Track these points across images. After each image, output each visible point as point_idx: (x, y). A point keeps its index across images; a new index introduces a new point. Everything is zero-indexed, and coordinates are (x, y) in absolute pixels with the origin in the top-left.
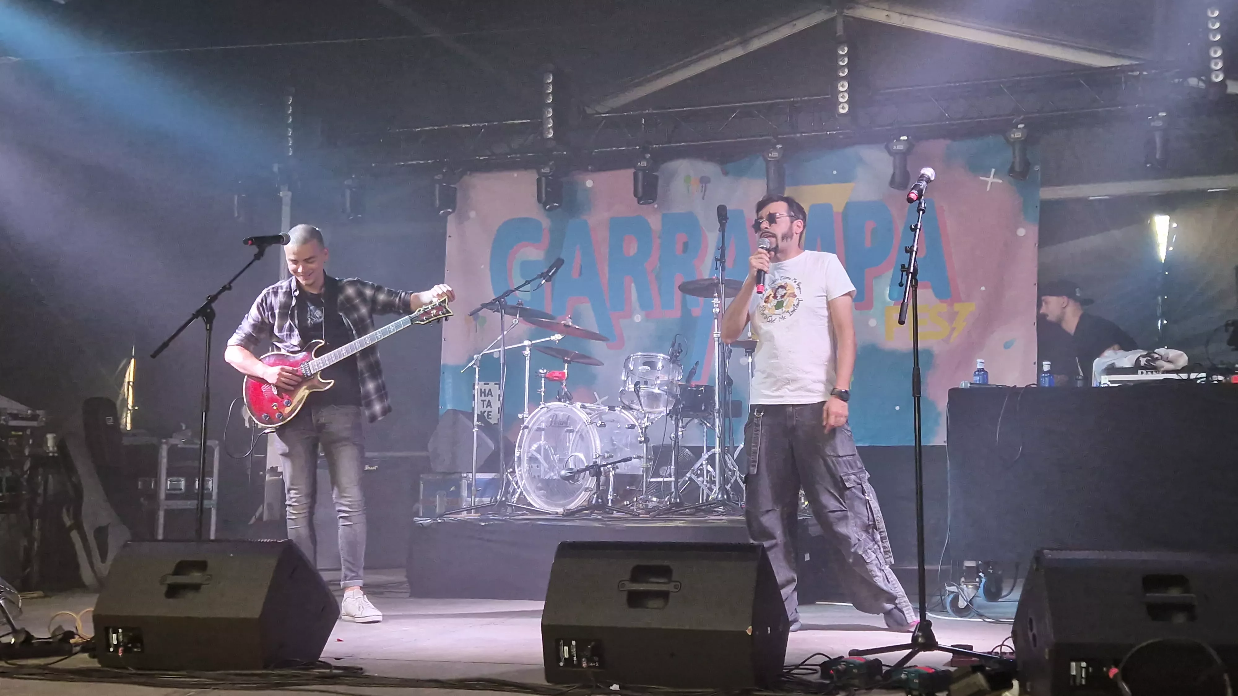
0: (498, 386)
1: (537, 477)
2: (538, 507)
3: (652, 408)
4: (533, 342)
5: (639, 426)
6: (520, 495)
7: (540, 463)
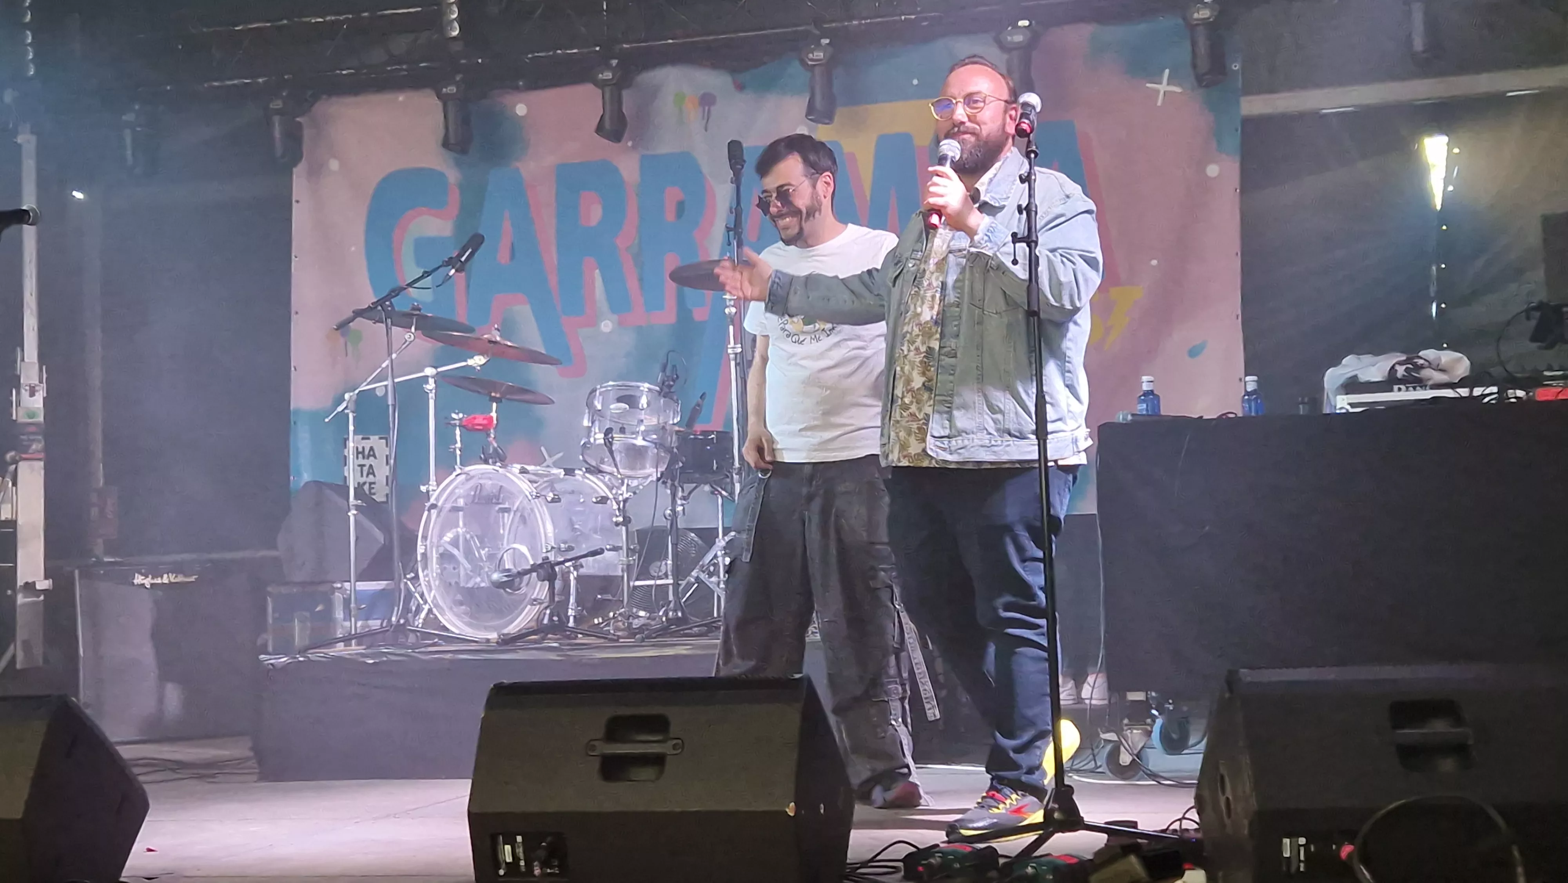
0: (384, 441)
1: (453, 583)
2: (457, 631)
3: (632, 468)
4: (440, 370)
5: (614, 498)
6: (427, 614)
7: (458, 562)
